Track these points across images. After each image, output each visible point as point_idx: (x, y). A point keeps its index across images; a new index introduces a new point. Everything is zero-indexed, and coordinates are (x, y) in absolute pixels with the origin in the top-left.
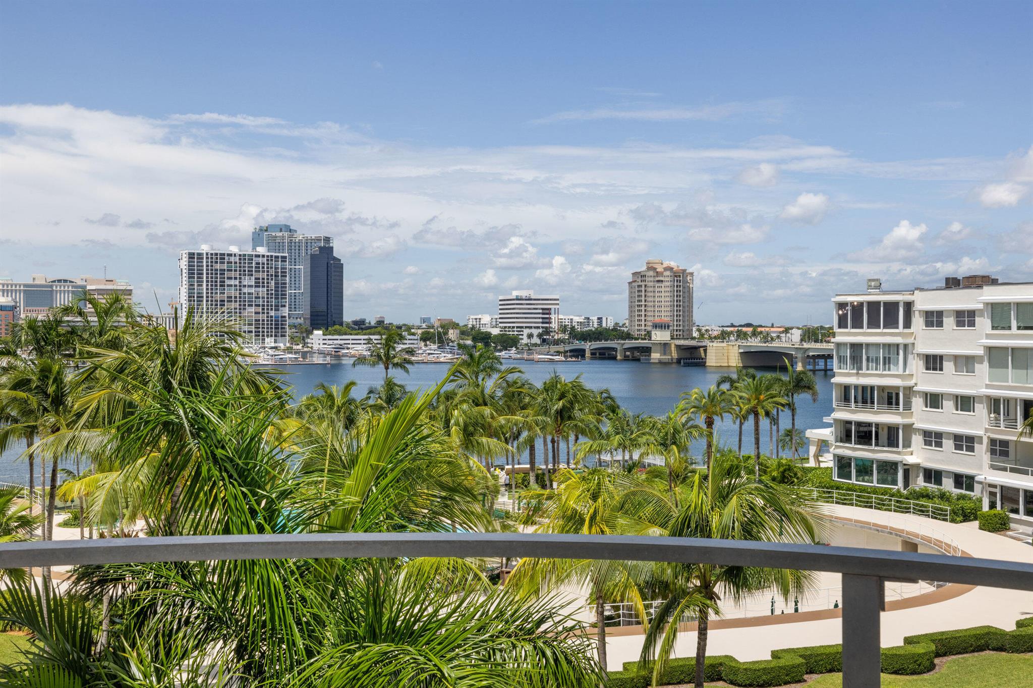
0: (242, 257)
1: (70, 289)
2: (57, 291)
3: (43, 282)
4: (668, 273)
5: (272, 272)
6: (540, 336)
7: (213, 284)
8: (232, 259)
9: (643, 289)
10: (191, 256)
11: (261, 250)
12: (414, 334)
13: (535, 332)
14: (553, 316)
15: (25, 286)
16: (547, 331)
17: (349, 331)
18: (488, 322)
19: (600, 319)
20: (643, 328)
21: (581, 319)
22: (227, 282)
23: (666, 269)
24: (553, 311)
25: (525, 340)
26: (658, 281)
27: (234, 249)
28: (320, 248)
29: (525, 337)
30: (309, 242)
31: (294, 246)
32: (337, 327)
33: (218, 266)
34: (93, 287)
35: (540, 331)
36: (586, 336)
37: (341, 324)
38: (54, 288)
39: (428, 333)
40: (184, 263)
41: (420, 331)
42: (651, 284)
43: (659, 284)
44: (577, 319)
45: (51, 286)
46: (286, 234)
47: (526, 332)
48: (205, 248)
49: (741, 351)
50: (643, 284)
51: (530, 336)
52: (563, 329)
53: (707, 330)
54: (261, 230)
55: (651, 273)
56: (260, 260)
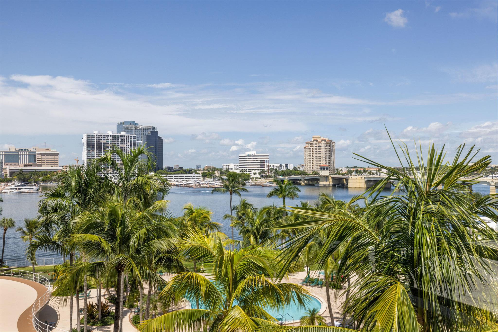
0: (114, 137)
1: (27, 153)
2: (21, 155)
3: (14, 150)
4: (323, 142)
5: (129, 144)
6: (260, 174)
7: (99, 150)
8: (109, 138)
9: (311, 150)
10: (89, 136)
11: (123, 133)
12: (198, 174)
13: (257, 172)
14: (266, 164)
15: (5, 152)
16: (263, 171)
17: (167, 172)
18: (233, 167)
19: (287, 165)
20: (312, 169)
21: (278, 165)
22: (107, 149)
23: (322, 140)
24: (266, 162)
25: (253, 176)
26: (319, 146)
27: (110, 133)
28: (151, 132)
29: (252, 174)
30: (145, 129)
31: (138, 131)
32: (160, 170)
33: (102, 141)
34: (39, 153)
35: (260, 171)
36: (283, 174)
37: (162, 169)
38: (20, 153)
39: (205, 173)
40: (85, 140)
41: (200, 172)
42: (315, 148)
43: (319, 148)
44: (276, 165)
45: (18, 152)
46: (133, 126)
47: (253, 172)
48: (96, 133)
49: (366, 180)
50: (311, 147)
51: (255, 174)
52: (272, 170)
53: (341, 170)
54: (121, 124)
55: (315, 142)
56: (123, 138)
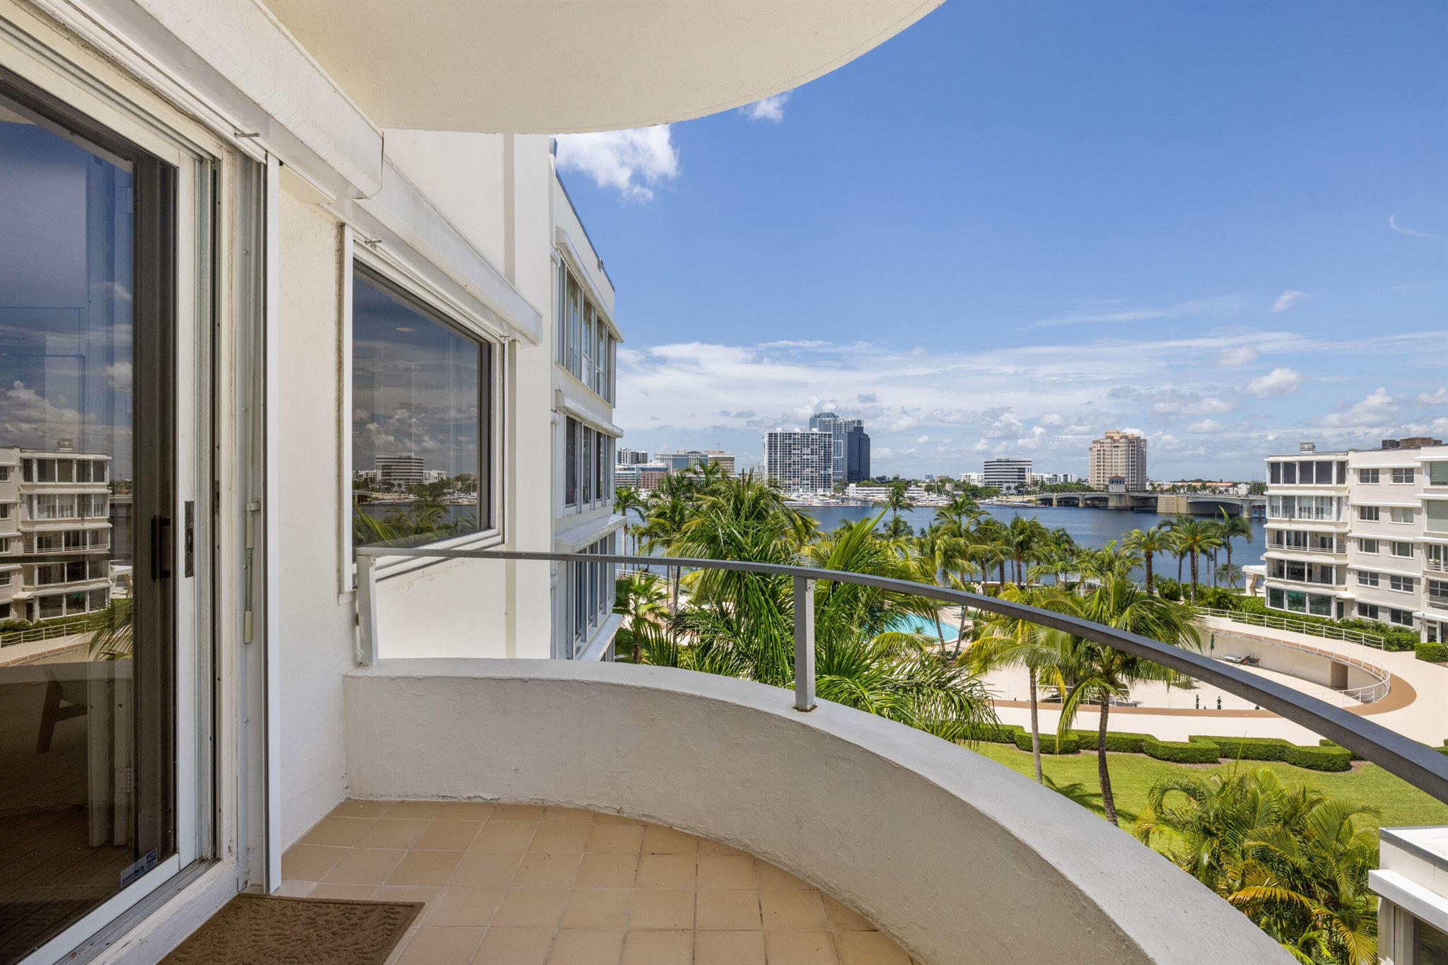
0: (803, 435)
1: (699, 457)
3: (683, 454)
4: (1124, 440)
5: (822, 444)
6: (1016, 488)
7: (784, 452)
8: (796, 436)
9: (1102, 453)
10: (770, 435)
11: (815, 430)
12: (920, 487)
13: (1013, 485)
14: (1026, 474)
15: (673, 456)
16: (1022, 485)
17: (874, 484)
18: (977, 479)
19: (1066, 475)
20: (1102, 482)
21: (1050, 476)
22: (793, 452)
23: (1121, 437)
24: (1026, 470)
25: (1004, 491)
26: (1115, 447)
27: (797, 430)
28: (854, 428)
29: (1004, 489)
30: (847, 424)
31: (837, 427)
32: (866, 481)
33: (787, 442)
34: (712, 456)
35: (1017, 484)
36: (1054, 489)
37: (869, 480)
39: (930, 486)
40: (766, 440)
41: (924, 485)
42: (1109, 449)
43: (1116, 449)
44: (1046, 476)
45: (690, 455)
46: (832, 419)
47: (1005, 485)
48: (779, 430)
49: (1190, 501)
50: (1102, 449)
51: (1008, 488)
52: (1035, 483)
53: (1159, 485)
54: (815, 416)
55: (1109, 440)
56: (814, 437)
